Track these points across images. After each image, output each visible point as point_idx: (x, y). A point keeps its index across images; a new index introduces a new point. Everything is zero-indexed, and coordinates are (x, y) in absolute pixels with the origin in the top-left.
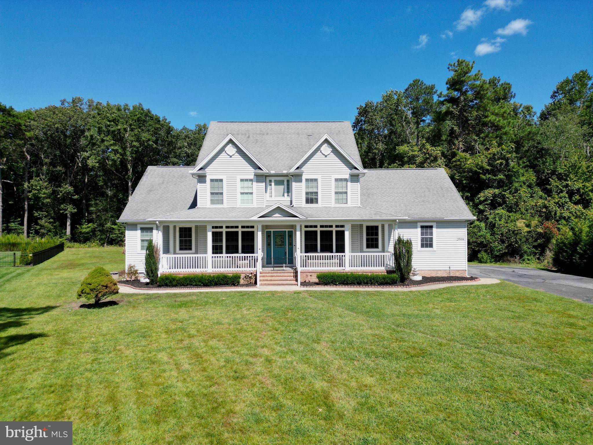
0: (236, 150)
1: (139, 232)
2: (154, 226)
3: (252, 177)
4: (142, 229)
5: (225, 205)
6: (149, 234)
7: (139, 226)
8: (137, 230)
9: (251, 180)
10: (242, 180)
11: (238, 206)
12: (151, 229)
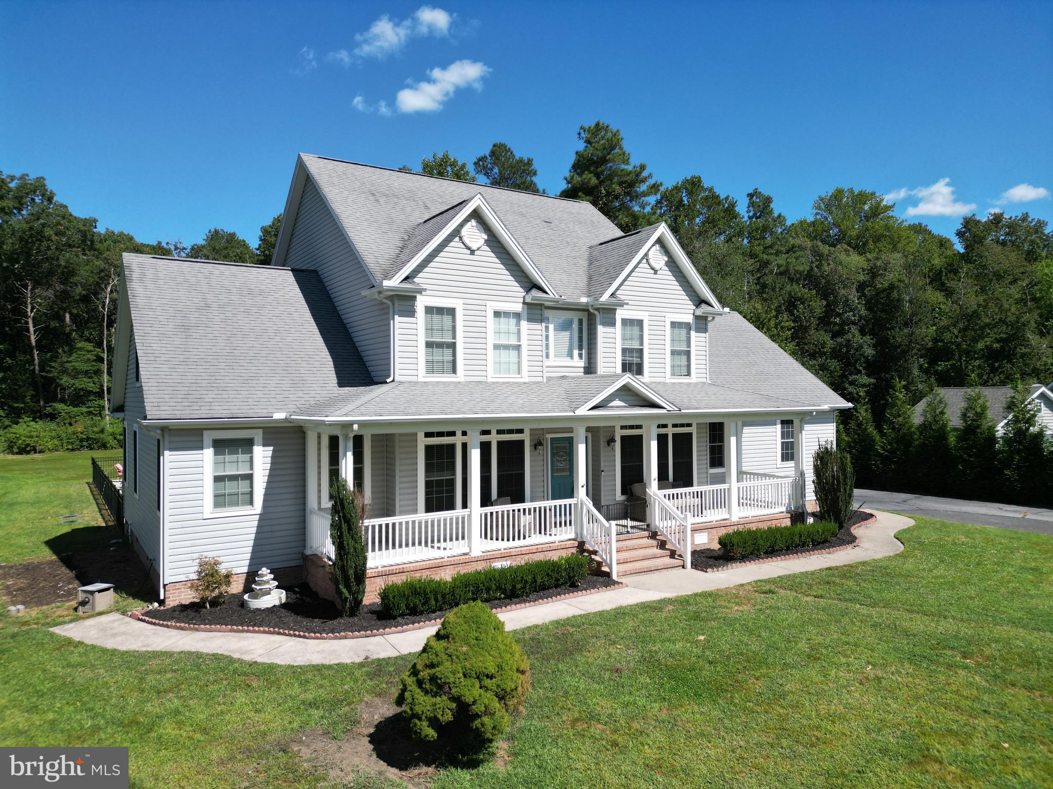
0: (486, 237)
1: (208, 453)
2: (258, 435)
3: (518, 307)
4: (220, 446)
5: (461, 375)
6: (242, 457)
7: (208, 437)
8: (202, 448)
9: (517, 316)
10: (497, 314)
11: (490, 380)
12: (247, 445)
